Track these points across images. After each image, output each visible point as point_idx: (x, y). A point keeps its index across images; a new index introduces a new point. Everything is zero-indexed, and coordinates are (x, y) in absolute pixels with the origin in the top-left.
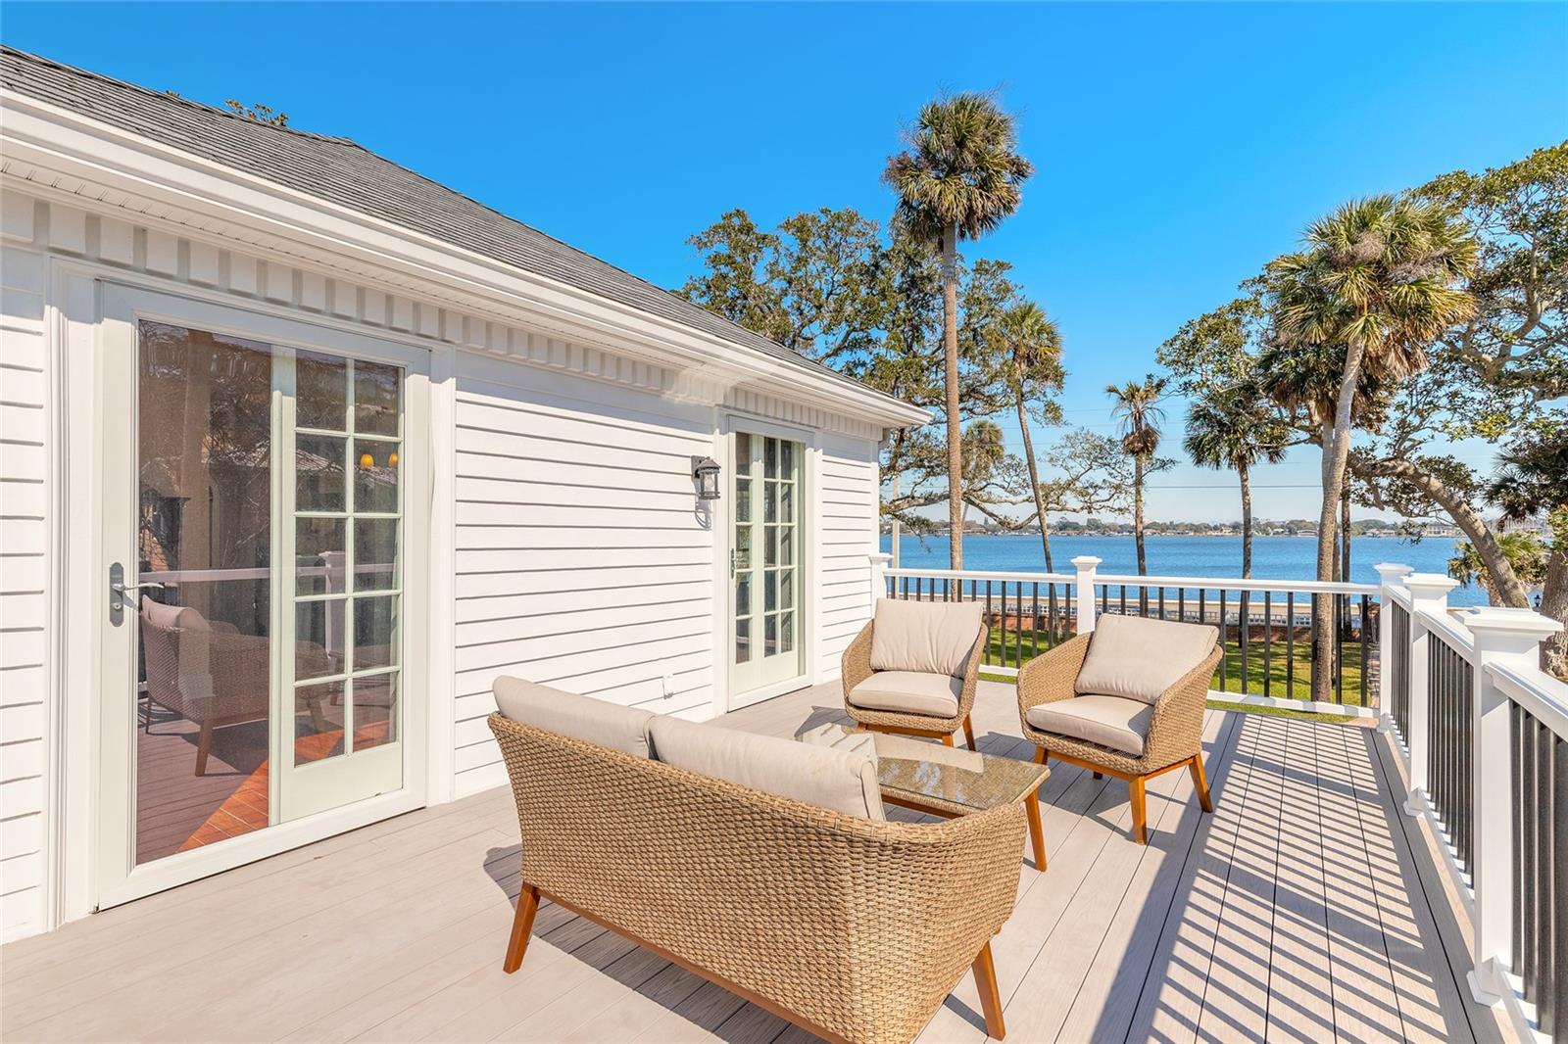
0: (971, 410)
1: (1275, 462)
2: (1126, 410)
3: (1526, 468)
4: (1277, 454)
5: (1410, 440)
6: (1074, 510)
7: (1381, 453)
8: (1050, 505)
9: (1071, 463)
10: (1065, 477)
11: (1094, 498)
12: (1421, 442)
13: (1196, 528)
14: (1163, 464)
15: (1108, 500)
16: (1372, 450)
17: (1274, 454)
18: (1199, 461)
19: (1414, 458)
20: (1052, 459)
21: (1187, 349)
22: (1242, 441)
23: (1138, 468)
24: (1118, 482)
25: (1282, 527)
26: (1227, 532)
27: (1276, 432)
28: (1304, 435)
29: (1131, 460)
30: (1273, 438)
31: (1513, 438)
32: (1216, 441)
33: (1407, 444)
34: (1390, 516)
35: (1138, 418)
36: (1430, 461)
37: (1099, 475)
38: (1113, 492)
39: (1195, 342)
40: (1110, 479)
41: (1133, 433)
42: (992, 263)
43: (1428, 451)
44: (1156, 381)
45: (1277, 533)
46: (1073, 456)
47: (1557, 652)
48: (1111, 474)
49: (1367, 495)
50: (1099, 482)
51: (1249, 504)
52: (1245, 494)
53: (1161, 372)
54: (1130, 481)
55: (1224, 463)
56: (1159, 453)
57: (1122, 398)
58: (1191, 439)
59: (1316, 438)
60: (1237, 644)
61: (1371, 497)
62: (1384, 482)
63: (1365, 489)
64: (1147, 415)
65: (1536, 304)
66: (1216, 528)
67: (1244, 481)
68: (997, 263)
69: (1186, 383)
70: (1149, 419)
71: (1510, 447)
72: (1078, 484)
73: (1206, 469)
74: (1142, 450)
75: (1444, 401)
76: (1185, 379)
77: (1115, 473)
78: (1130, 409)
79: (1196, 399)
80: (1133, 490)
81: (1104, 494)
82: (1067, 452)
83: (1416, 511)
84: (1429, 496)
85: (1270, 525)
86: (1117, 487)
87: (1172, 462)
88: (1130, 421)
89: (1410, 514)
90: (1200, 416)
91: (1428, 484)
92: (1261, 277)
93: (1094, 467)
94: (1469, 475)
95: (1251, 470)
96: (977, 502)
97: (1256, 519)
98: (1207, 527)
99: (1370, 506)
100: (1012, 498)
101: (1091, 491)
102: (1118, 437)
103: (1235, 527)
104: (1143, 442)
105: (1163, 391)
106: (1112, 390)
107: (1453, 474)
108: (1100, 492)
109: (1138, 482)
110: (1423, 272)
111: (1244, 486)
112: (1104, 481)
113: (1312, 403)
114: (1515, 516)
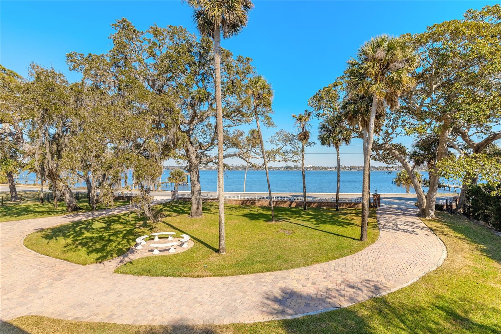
0: (240, 120)
1: (347, 145)
2: (298, 124)
3: (421, 149)
4: (348, 142)
5: (390, 137)
6: (280, 161)
7: (381, 142)
8: (271, 159)
9: (278, 143)
10: (276, 148)
11: (287, 156)
12: (393, 138)
13: (325, 168)
14: (311, 144)
15: (292, 157)
16: (378, 140)
17: (347, 142)
18: (323, 144)
19: (390, 144)
20: (271, 141)
21: (318, 100)
22: (337, 137)
23: (303, 146)
24: (295, 151)
25: (348, 168)
26: (334, 169)
27: (348, 133)
28: (357, 135)
29: (300, 142)
30: (347, 136)
31: (417, 138)
32: (329, 136)
33: (389, 139)
34: (383, 164)
35: (303, 127)
36: (395, 145)
37: (288, 148)
38: (293, 154)
39: (321, 97)
40: (292, 149)
41: (301, 133)
42: (245, 58)
43: (394, 142)
44: (308, 113)
45: (347, 170)
46: (279, 140)
47: (432, 211)
48: (293, 148)
49: (376, 157)
50: (289, 151)
51: (339, 159)
52: (338, 155)
53: (310, 109)
54: (299, 150)
55: (332, 145)
56: (310, 140)
57: (298, 119)
58: (320, 136)
59: (361, 136)
60: (335, 209)
61: (377, 157)
62: (381, 152)
63: (375, 154)
64: (306, 127)
65: (433, 86)
66: (330, 168)
67: (337, 151)
68: (247, 58)
69: (318, 114)
70: (307, 128)
71: (416, 141)
72: (281, 151)
73: (325, 147)
74: (304, 139)
75: (400, 123)
76: (318, 112)
77: (294, 147)
78: (300, 124)
79: (322, 120)
80: (301, 154)
81: (290, 155)
82: (277, 138)
83: (390, 163)
84: (395, 157)
85: (345, 167)
86: (295, 153)
87: (314, 143)
88: (300, 128)
89: (389, 164)
90: (323, 127)
91: (395, 153)
92: (343, 76)
93: (287, 145)
94: (405, 150)
95: (340, 147)
96: (244, 157)
97: (341, 165)
98: (328, 168)
99: (377, 160)
100: (257, 156)
101: (286, 154)
102: (296, 134)
103: (336, 168)
104: (304, 136)
105: (311, 117)
106: (294, 116)
107: (402, 150)
108: (289, 154)
109: (303, 151)
110: (400, 66)
111: (337, 153)
112: (290, 150)
113: (360, 123)
114: (417, 165)
